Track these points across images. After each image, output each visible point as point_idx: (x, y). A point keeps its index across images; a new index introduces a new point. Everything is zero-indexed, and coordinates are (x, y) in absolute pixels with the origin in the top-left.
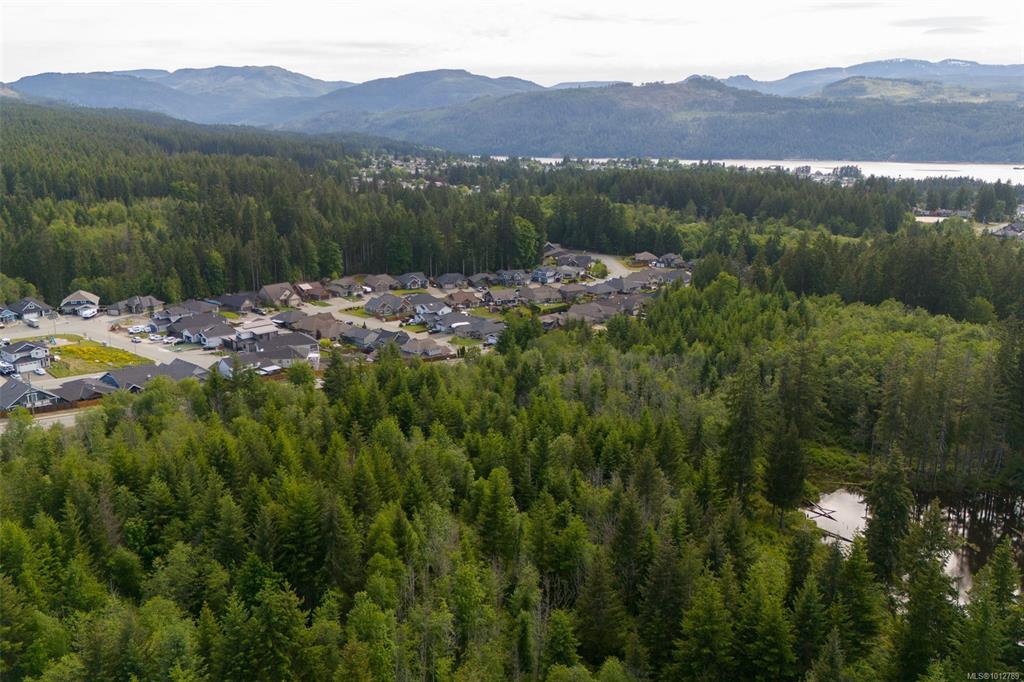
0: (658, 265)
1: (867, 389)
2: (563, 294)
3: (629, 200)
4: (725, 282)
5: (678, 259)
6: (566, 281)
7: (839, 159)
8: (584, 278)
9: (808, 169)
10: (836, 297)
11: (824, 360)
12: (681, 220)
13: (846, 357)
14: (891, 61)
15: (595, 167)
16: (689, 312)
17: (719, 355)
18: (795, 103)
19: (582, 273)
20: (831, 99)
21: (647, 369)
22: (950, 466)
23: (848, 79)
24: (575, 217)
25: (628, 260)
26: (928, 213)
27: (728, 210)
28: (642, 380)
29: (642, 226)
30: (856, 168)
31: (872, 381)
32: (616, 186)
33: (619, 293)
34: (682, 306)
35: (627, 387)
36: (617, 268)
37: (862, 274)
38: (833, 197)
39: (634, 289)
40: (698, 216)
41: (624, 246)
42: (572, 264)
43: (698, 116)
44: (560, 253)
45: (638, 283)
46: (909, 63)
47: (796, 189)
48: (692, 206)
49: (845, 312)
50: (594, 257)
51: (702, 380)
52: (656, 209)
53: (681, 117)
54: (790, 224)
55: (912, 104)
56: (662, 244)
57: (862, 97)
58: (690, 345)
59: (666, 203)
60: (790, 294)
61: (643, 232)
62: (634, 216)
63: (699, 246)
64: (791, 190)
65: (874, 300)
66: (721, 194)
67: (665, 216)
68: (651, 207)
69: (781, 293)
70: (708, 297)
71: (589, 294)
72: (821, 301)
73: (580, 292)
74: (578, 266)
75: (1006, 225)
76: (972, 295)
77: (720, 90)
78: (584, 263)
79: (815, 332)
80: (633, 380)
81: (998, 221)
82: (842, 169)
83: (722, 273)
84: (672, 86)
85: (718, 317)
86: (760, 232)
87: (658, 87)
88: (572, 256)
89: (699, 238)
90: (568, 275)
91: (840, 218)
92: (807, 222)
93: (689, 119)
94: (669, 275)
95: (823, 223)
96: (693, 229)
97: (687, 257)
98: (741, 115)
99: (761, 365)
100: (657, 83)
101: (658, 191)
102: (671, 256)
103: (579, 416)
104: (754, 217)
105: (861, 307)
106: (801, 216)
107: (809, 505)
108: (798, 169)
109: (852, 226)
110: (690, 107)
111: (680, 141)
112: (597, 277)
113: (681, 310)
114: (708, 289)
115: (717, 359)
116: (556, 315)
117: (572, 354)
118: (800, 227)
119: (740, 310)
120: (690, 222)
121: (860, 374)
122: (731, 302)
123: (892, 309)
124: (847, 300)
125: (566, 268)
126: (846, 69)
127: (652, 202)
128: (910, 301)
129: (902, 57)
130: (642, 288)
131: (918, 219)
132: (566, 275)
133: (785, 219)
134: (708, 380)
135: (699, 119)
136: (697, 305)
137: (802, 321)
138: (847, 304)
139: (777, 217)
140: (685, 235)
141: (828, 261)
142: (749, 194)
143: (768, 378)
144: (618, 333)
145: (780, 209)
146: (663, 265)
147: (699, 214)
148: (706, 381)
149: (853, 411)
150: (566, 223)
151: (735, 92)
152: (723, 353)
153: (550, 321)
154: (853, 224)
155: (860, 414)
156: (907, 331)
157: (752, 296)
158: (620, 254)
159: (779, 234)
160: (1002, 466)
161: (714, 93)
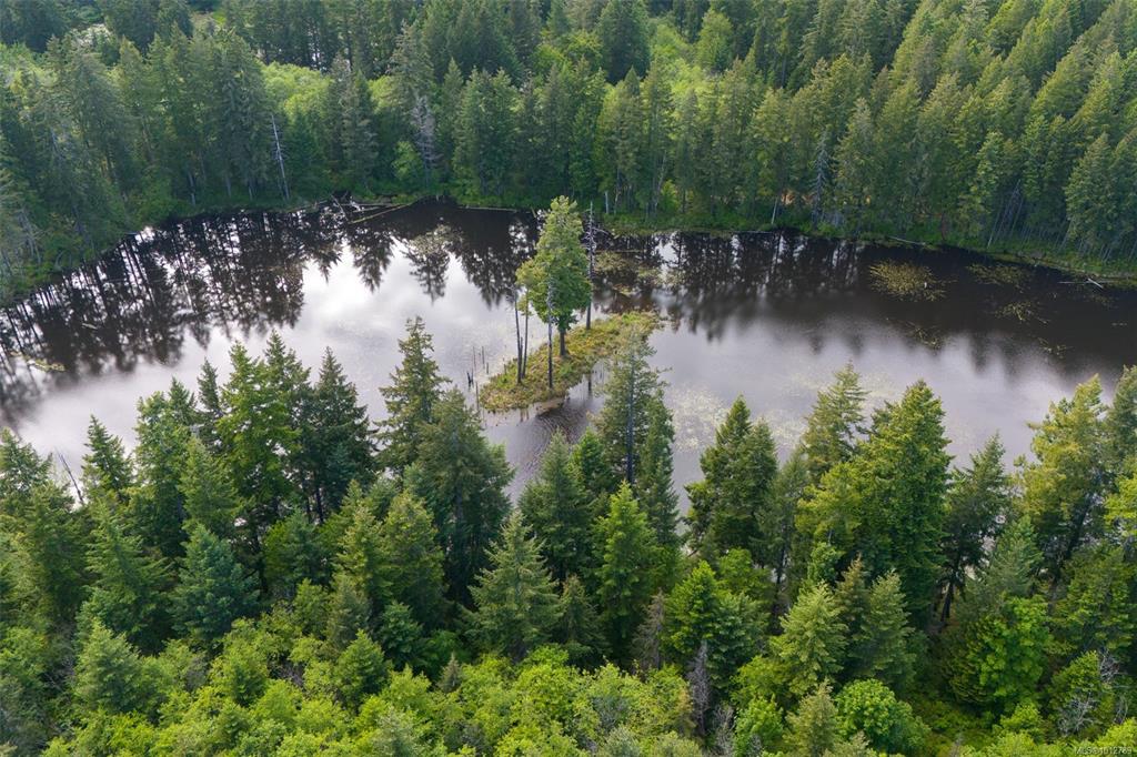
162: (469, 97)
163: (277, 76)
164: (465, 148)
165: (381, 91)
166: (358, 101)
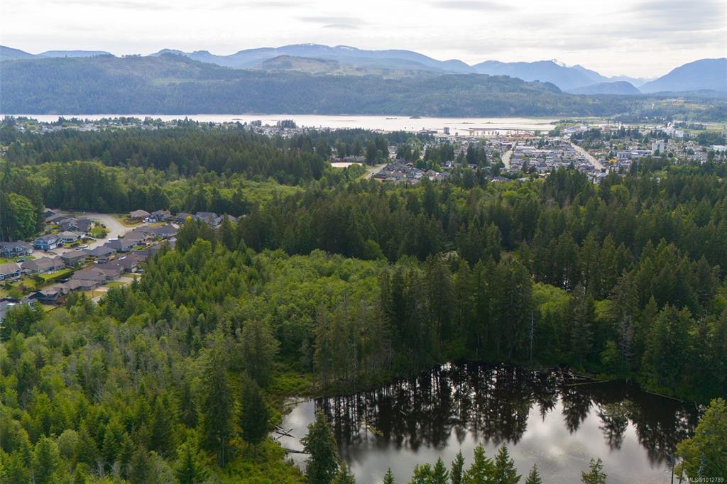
0: (151, 220)
1: (307, 326)
2: (66, 261)
3: (120, 163)
4: (200, 246)
5: (167, 214)
6: (68, 245)
7: (280, 113)
8: (85, 241)
9: (259, 123)
10: (280, 251)
11: (276, 311)
12: (167, 178)
13: (292, 305)
14: (305, 45)
15: (89, 128)
16: (175, 275)
17: (200, 316)
18: (247, 73)
19: (83, 236)
20: (269, 71)
23: (278, 57)
24: (72, 185)
25: (124, 217)
26: (339, 159)
27: (201, 168)
29: (134, 189)
30: (292, 121)
31: (309, 320)
32: (107, 152)
33: (118, 252)
34: (170, 270)
35: (126, 360)
36: (116, 228)
37: (298, 231)
38: (277, 156)
39: (131, 247)
40: (180, 173)
41: (120, 205)
42: (72, 229)
43: (173, 82)
44: (60, 218)
45: (133, 241)
46: (316, 46)
47: (250, 151)
48: (173, 166)
49: (288, 263)
50: (90, 217)
51: (189, 342)
52: (145, 170)
53: (160, 82)
54: (249, 178)
55: (322, 75)
56: (153, 202)
57: (290, 70)
58: (178, 307)
59: (153, 164)
60: (249, 250)
61: (134, 194)
62: (123, 178)
63: (181, 202)
64: (247, 153)
65: (304, 250)
66: (195, 156)
67: (152, 175)
68: (140, 169)
69: (244, 251)
70: (190, 260)
71: (91, 256)
72: (272, 253)
73: (82, 257)
74: (79, 230)
75: (384, 166)
76: (366, 239)
77: (187, 63)
78: (83, 226)
79: (269, 286)
81: (379, 163)
82: (283, 122)
83: (198, 240)
84: (149, 58)
85: (198, 278)
86: (228, 186)
87: (135, 59)
88: (73, 221)
89: (181, 195)
90: (69, 240)
91: (283, 172)
92: (261, 176)
93: (167, 84)
94: (159, 231)
95: (272, 175)
96: (176, 186)
97: (174, 212)
98: (206, 82)
99: (232, 320)
100: (135, 55)
101: (145, 155)
102: (161, 212)
104: (223, 174)
105: (298, 258)
106: (255, 172)
108: (253, 123)
109: (291, 177)
110: (165, 75)
111: (161, 101)
112: (98, 237)
113: (169, 274)
114: (190, 252)
115: (198, 319)
116: (60, 285)
117: (74, 333)
118: (256, 180)
119: (215, 270)
120: (174, 180)
121: (301, 316)
122: (208, 263)
123: (318, 258)
124: (291, 253)
125: (67, 234)
126: (277, 49)
127: (141, 164)
128: (330, 249)
129: (312, 42)
130: (138, 244)
131: (334, 165)
132: (68, 240)
133: (245, 174)
134: (193, 343)
135: (174, 84)
136: (181, 269)
137: (259, 277)
138: (290, 255)
139: (240, 172)
140: (170, 193)
142: (216, 155)
143: (238, 330)
144: (117, 305)
145: (240, 167)
146: (154, 220)
147: (180, 171)
148: (190, 345)
150: (63, 190)
151: (199, 64)
152: (202, 315)
153: (54, 293)
154: (292, 175)
155: (305, 346)
156: (329, 275)
157: (223, 254)
158: (117, 213)
160: (392, 364)
161: (183, 65)
162: (661, 321)
163: (540, 289)
164: (652, 352)
165: (602, 308)
166: (586, 311)
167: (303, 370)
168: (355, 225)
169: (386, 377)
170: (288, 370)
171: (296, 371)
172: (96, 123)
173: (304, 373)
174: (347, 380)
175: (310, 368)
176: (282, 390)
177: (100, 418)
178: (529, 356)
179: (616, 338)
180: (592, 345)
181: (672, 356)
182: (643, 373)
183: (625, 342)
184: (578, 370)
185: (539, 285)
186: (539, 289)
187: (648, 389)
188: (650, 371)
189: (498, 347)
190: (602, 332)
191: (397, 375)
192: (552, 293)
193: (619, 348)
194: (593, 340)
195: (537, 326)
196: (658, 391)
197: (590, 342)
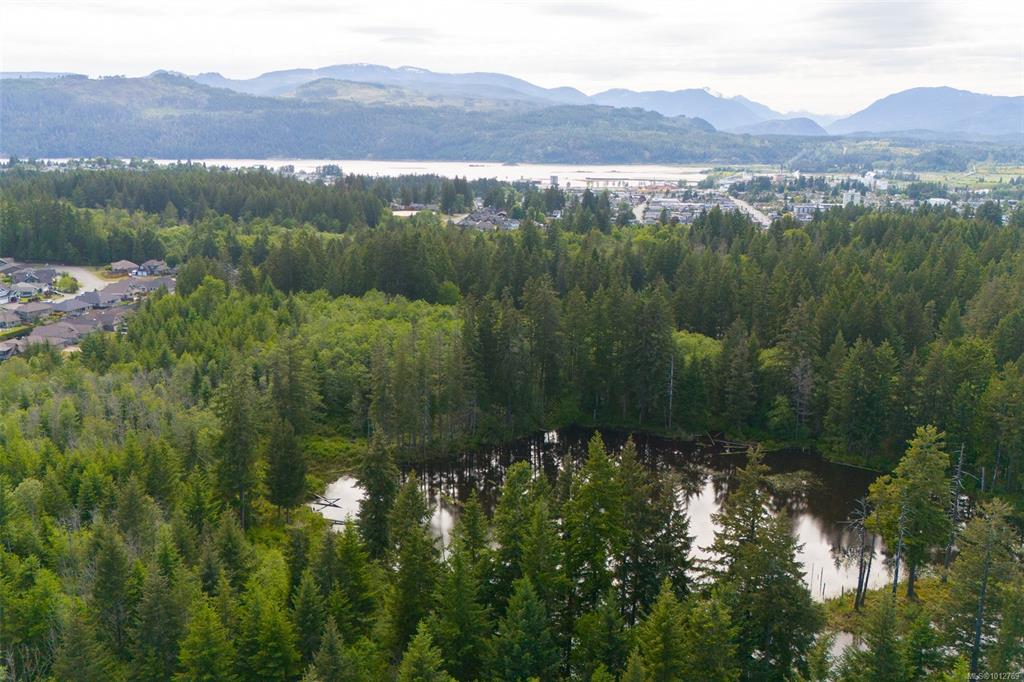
0: (139, 273)
1: (359, 376)
2: (23, 317)
3: (97, 205)
4: (210, 286)
5: (163, 266)
6: (26, 300)
7: (321, 158)
8: (48, 295)
9: (291, 168)
10: (322, 292)
11: (316, 355)
12: (162, 224)
13: (337, 349)
14: (356, 65)
15: (52, 169)
16: (175, 321)
17: (210, 363)
18: (272, 102)
19: (46, 289)
20: (305, 100)
21: (130, 389)
22: (436, 436)
23: (318, 81)
24: (29, 226)
25: (102, 270)
26: (403, 207)
27: (211, 212)
28: (125, 403)
29: (116, 233)
30: (337, 167)
31: (363, 368)
32: (79, 190)
33: (94, 308)
34: (167, 316)
35: (108, 412)
36: (90, 281)
37: (346, 268)
38: (315, 195)
39: (113, 302)
40: (180, 219)
41: (96, 255)
42: (32, 280)
43: (170, 113)
44: (16, 268)
45: (116, 295)
46: (371, 68)
47: (279, 188)
48: (171, 208)
49: (333, 305)
50: (59, 270)
51: (195, 392)
52: (131, 213)
53: (152, 113)
54: (276, 223)
55: (380, 106)
56: (142, 250)
57: (334, 98)
58: (179, 356)
59: (142, 206)
60: (278, 293)
61: (116, 239)
62: (103, 221)
63: (183, 251)
64: (274, 190)
65: (358, 292)
66: (202, 195)
67: (142, 220)
68: (125, 211)
69: (271, 292)
70: (195, 304)
71: (57, 313)
72: (310, 297)
73: (44, 311)
74: (39, 281)
75: (466, 216)
76: (441, 280)
77: (191, 87)
78: (48, 278)
79: (305, 328)
80: (114, 403)
81: (460, 212)
82: (325, 167)
83: (207, 278)
84: (136, 81)
85: (207, 324)
86: (248, 232)
87: (118, 81)
88: (31, 271)
89: (183, 242)
90: (26, 294)
91: (324, 215)
92: (293, 221)
93: (161, 117)
94: (151, 284)
95: (309, 220)
96: (175, 232)
97: (172, 263)
98: (217, 113)
99: (255, 368)
100: (117, 76)
101: (131, 193)
102: (153, 263)
103: (47, 454)
104: (240, 218)
105: (346, 300)
106: (286, 215)
107: (313, 498)
108: (282, 168)
109: (336, 222)
110: (161, 104)
111: (154, 140)
112: (66, 292)
113: (166, 320)
114: (195, 295)
115: (208, 368)
116: (14, 341)
117: (35, 385)
118: (287, 226)
119: (229, 314)
120: (172, 225)
121: (351, 364)
122: (220, 307)
123: (375, 299)
124: (335, 294)
125: (22, 285)
126: (316, 71)
127: (126, 205)
128: (390, 290)
129: (366, 62)
130: (122, 300)
131: (395, 213)
132: (25, 293)
133: (271, 218)
134: (201, 391)
135: (172, 117)
136: (184, 313)
137: (293, 318)
138: (335, 297)
139: (264, 215)
140: (167, 239)
141: (313, 258)
142: (230, 194)
143: (263, 379)
144: (94, 354)
145: (264, 209)
146: (145, 274)
147: (181, 216)
148: (197, 392)
149: (349, 399)
150: (18, 233)
151: (207, 90)
152: (213, 361)
153: (6, 349)
154: (337, 220)
155: (355, 402)
156: (390, 318)
157: (242, 298)
158: (92, 265)
159: (266, 233)
160: (477, 427)
161: (184, 90)
165: (768, 357)
167: (354, 434)
168: (425, 259)
169: (468, 442)
170: (333, 435)
171: (344, 435)
172: (63, 165)
173: (354, 438)
174: (415, 444)
175: (365, 431)
176: (324, 456)
177: (73, 467)
178: (668, 419)
179: (790, 391)
180: (755, 403)
181: (867, 410)
182: (826, 439)
183: (802, 395)
184: (736, 436)
185: (682, 333)
186: (682, 337)
187: (833, 458)
188: (836, 435)
189: (625, 409)
190: (769, 384)
191: (485, 440)
192: (700, 342)
193: (792, 404)
194: (756, 395)
195: (678, 378)
196: (847, 461)
197: (752, 398)
